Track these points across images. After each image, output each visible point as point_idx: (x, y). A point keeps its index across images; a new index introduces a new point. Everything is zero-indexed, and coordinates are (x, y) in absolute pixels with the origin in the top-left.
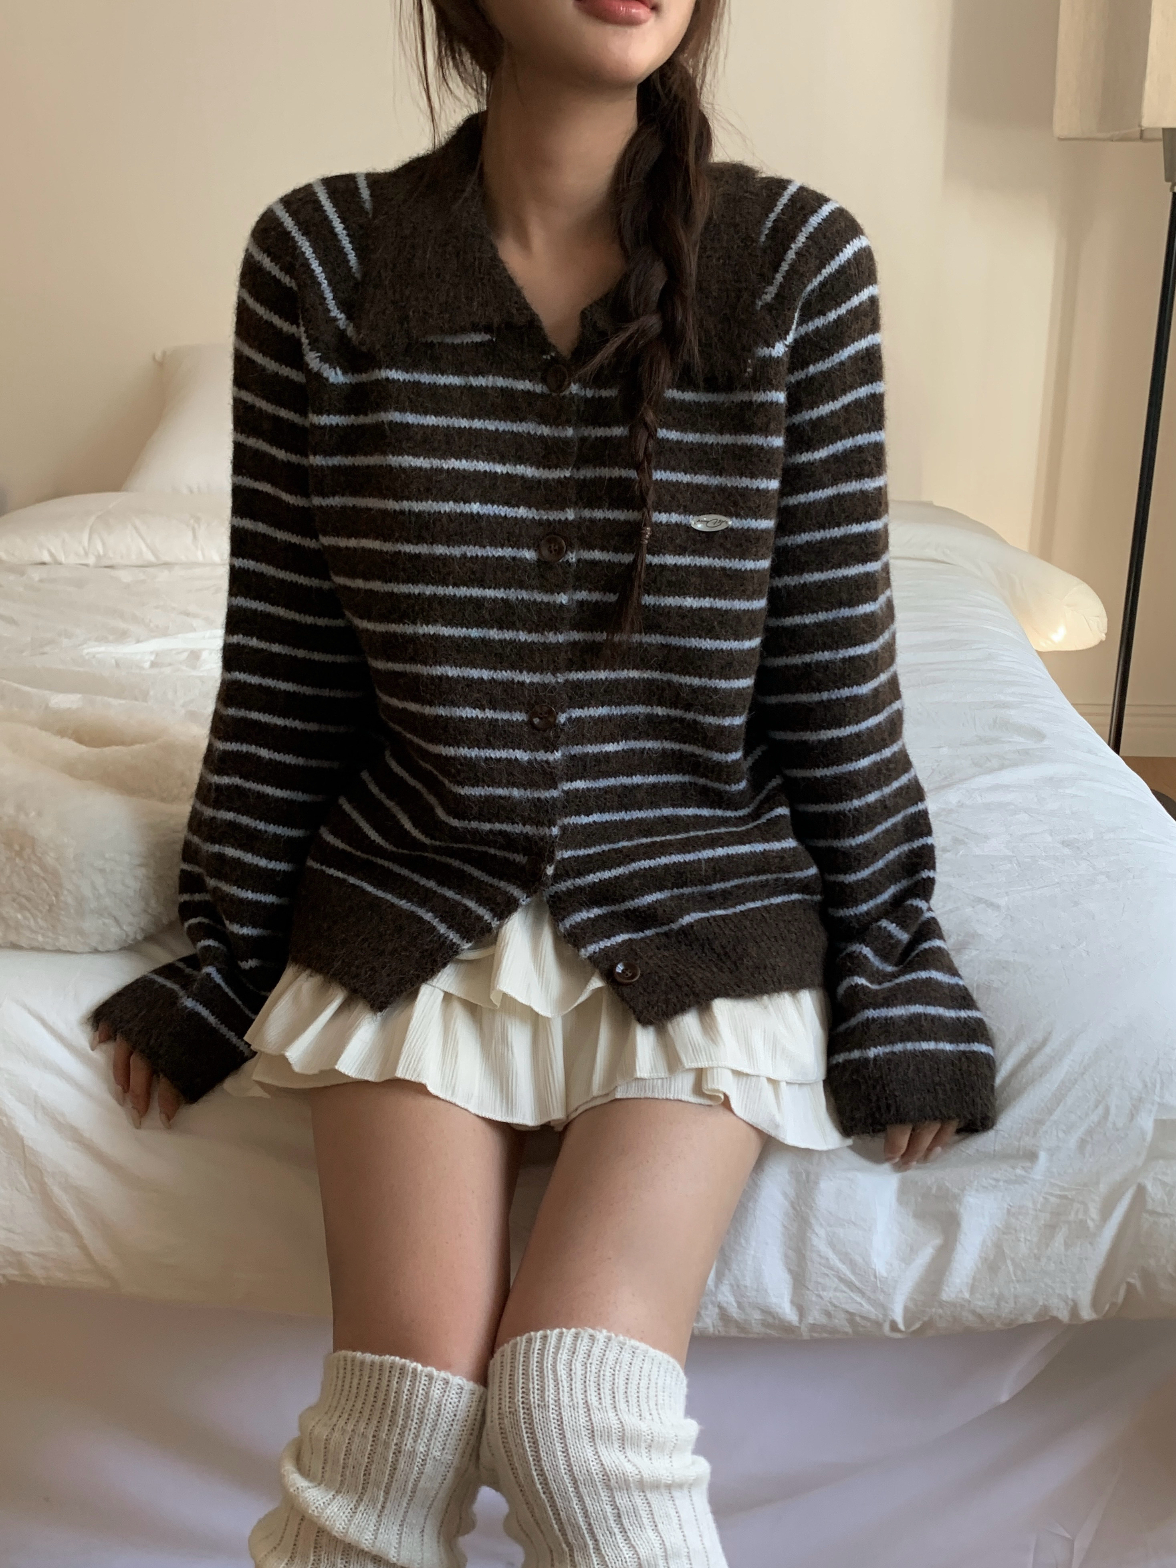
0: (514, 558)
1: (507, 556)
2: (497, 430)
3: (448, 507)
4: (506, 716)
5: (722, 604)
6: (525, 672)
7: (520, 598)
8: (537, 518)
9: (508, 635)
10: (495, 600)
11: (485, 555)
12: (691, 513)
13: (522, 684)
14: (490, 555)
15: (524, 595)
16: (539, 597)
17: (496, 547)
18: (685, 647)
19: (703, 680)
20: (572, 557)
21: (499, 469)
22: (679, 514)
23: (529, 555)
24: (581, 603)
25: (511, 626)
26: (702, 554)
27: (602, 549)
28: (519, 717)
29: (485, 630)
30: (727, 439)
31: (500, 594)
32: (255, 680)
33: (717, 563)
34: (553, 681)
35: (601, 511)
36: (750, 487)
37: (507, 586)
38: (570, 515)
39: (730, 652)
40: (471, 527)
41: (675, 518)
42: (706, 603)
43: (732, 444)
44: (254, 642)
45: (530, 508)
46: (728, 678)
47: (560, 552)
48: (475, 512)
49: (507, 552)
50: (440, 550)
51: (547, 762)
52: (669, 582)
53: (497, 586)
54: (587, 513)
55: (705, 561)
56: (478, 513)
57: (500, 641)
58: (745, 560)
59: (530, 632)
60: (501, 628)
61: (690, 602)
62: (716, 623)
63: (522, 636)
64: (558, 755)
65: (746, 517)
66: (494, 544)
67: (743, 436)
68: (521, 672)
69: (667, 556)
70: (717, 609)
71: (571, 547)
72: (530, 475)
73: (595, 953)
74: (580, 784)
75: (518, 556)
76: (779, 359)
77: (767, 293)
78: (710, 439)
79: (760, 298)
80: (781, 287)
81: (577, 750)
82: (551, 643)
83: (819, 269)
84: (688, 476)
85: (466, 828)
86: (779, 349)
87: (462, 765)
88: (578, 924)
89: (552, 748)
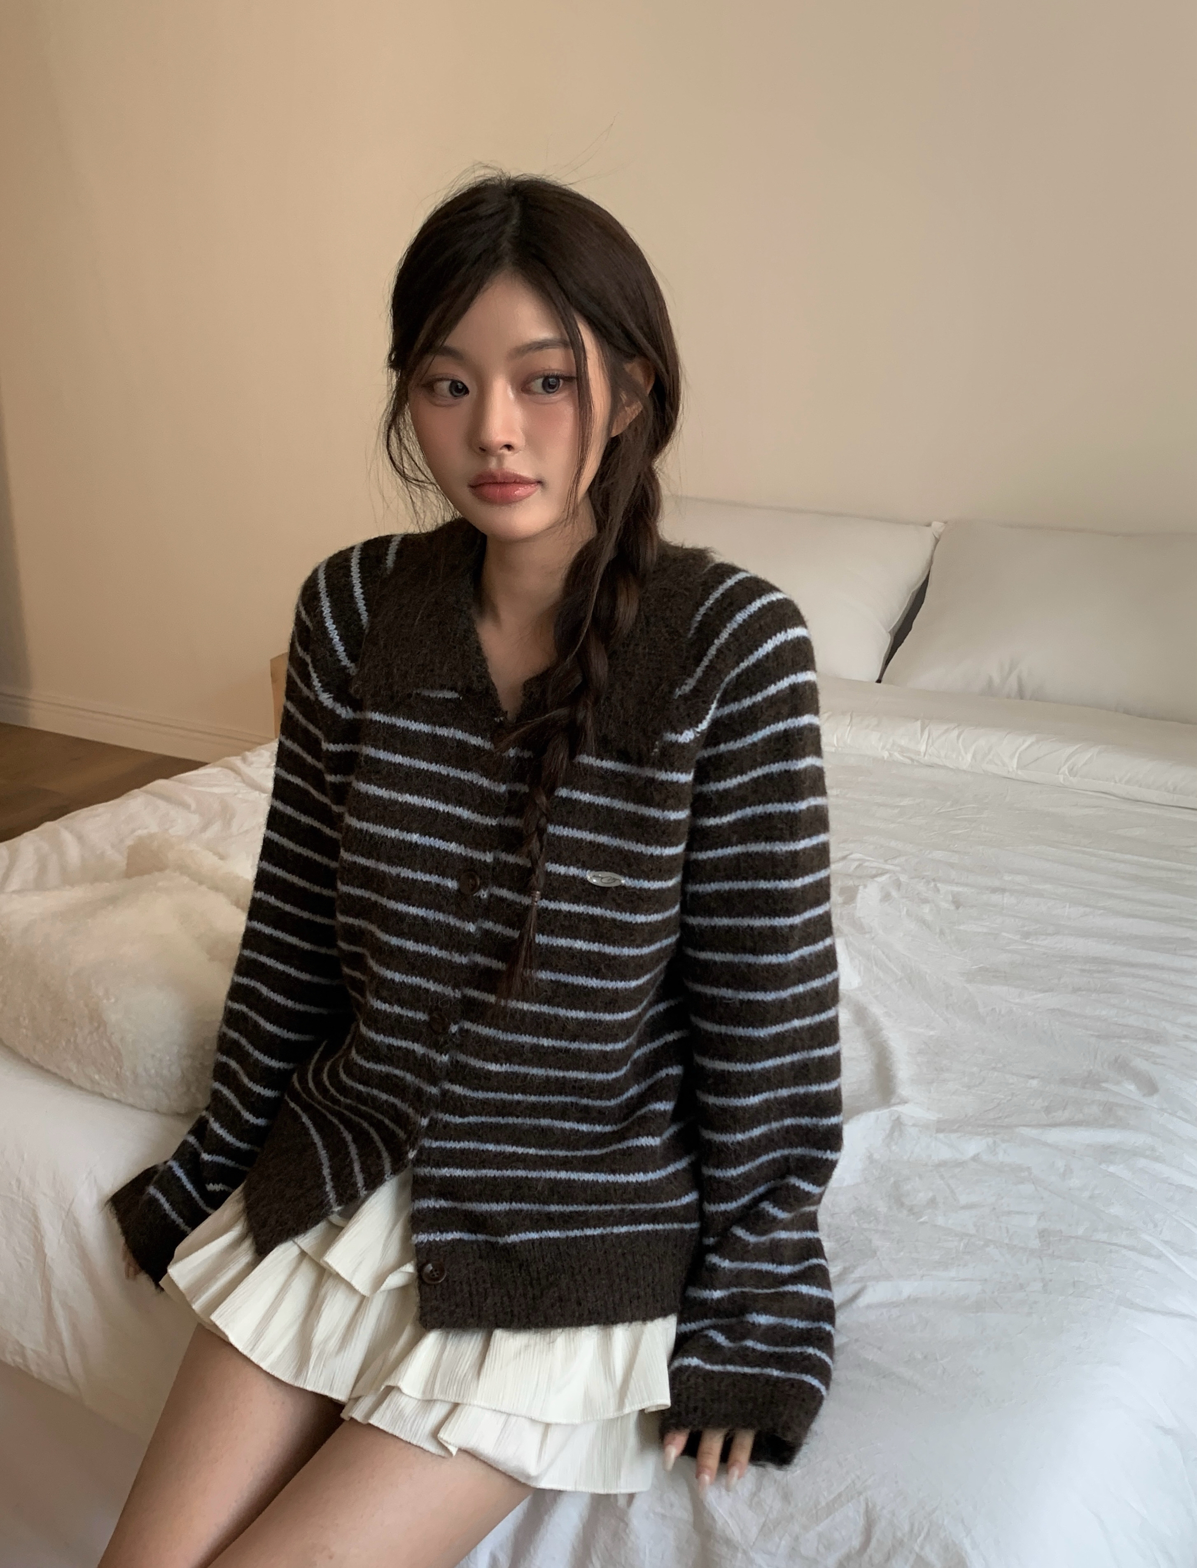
0: (438, 885)
1: (433, 882)
2: (448, 775)
3: (393, 833)
4: (410, 1014)
5: (610, 950)
6: (431, 982)
7: (437, 919)
8: (464, 854)
9: (422, 948)
10: (416, 917)
11: (415, 878)
12: (587, 869)
13: (427, 990)
14: (420, 879)
15: (440, 917)
16: (452, 921)
17: (425, 873)
20: (484, 894)
21: (442, 807)
22: (578, 868)
23: (451, 884)
24: (487, 933)
25: (425, 941)
26: (594, 904)
27: (510, 889)
28: (421, 1016)
29: (403, 941)
30: (630, 807)
31: (421, 912)
33: (609, 914)
34: (452, 994)
36: (644, 852)
37: (428, 907)
38: (489, 858)
39: (616, 991)
40: (408, 854)
41: (573, 871)
42: (595, 947)
43: (634, 813)
45: (460, 845)
46: (613, 1011)
47: (475, 888)
48: (414, 841)
49: (434, 879)
50: (383, 867)
51: (434, 1061)
52: (562, 925)
53: (420, 906)
54: (504, 857)
55: (597, 911)
56: (416, 843)
57: (414, 952)
58: (635, 914)
59: (441, 949)
60: (417, 941)
61: (580, 945)
62: (602, 966)
63: (434, 951)
64: (445, 1058)
65: (638, 877)
66: (424, 870)
67: (643, 807)
68: (428, 981)
69: (562, 903)
70: (604, 954)
71: (485, 885)
72: (466, 817)
73: (422, 1242)
74: (458, 1089)
75: (442, 884)
76: (684, 746)
77: (686, 684)
78: (618, 804)
79: (680, 688)
80: (699, 681)
81: (462, 1058)
82: (455, 962)
83: (738, 664)
84: (592, 835)
85: (368, 1094)
86: (688, 736)
87: (368, 1045)
88: (423, 1209)
89: (441, 1051)
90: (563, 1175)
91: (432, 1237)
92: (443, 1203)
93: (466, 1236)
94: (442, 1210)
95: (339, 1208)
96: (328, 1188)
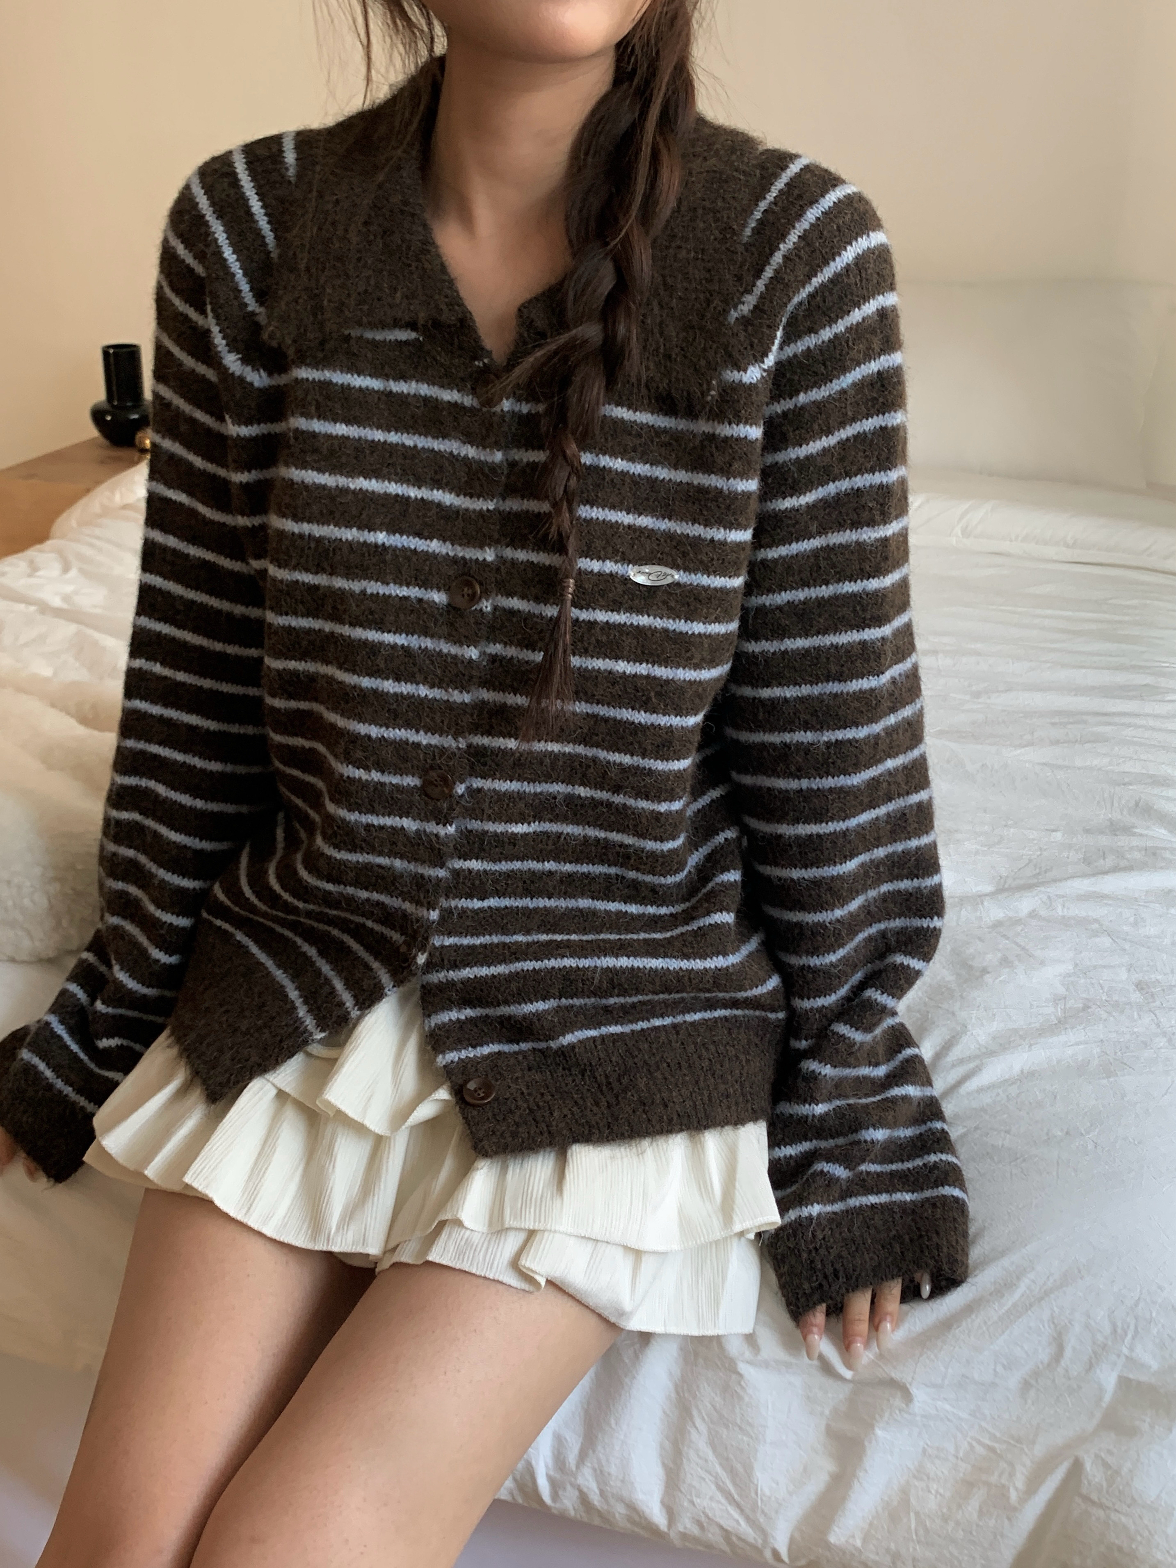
0: (420, 600)
1: (413, 596)
3: (350, 534)
4: (395, 780)
5: (661, 672)
6: (422, 732)
7: (423, 647)
8: (451, 554)
9: (405, 688)
10: (394, 647)
11: (387, 593)
12: (629, 562)
13: (417, 745)
14: (394, 594)
15: (428, 643)
16: (446, 647)
17: (401, 585)
18: (615, 719)
19: (635, 758)
20: (486, 606)
21: (413, 492)
22: (616, 562)
23: (438, 597)
24: (494, 659)
25: (411, 678)
26: (640, 612)
27: (523, 597)
28: (410, 781)
29: (379, 680)
30: (681, 476)
31: (400, 640)
32: (156, 710)
33: (659, 623)
34: (454, 745)
35: (525, 551)
36: (703, 536)
37: (409, 632)
38: (489, 555)
39: (670, 729)
40: (374, 560)
41: (610, 567)
42: (643, 669)
43: (688, 484)
44: (157, 668)
45: (444, 541)
46: (665, 758)
47: (473, 598)
48: (380, 542)
49: (414, 592)
50: (339, 583)
51: (437, 835)
52: (598, 641)
53: (398, 631)
54: (509, 553)
55: (644, 620)
56: (384, 544)
57: (395, 694)
58: (692, 622)
59: (432, 686)
60: (398, 679)
61: (622, 667)
62: (652, 694)
63: (423, 691)
64: (451, 829)
65: (695, 571)
66: (399, 582)
67: (700, 475)
68: (417, 731)
69: (598, 611)
70: (655, 678)
71: (486, 593)
72: (448, 504)
73: (452, 1062)
74: (475, 865)
75: (426, 597)
76: (752, 387)
77: (743, 303)
78: (662, 473)
79: (735, 308)
80: (762, 297)
81: (475, 825)
82: (455, 702)
83: (809, 277)
84: (631, 516)
85: (341, 894)
86: (753, 374)
87: (339, 827)
88: (444, 1024)
89: (445, 821)
90: (624, 962)
91: (464, 1054)
92: (469, 1012)
93: (506, 1048)
94: (470, 1020)
95: (323, 1035)
96: (302, 1012)
